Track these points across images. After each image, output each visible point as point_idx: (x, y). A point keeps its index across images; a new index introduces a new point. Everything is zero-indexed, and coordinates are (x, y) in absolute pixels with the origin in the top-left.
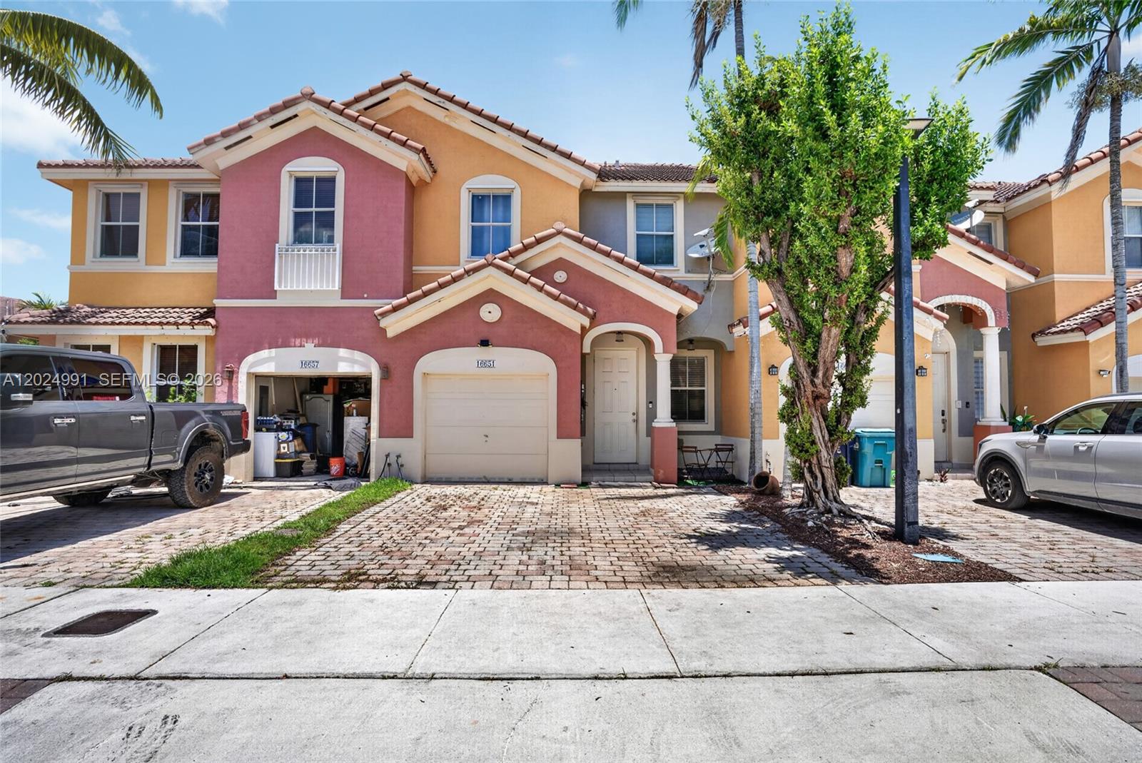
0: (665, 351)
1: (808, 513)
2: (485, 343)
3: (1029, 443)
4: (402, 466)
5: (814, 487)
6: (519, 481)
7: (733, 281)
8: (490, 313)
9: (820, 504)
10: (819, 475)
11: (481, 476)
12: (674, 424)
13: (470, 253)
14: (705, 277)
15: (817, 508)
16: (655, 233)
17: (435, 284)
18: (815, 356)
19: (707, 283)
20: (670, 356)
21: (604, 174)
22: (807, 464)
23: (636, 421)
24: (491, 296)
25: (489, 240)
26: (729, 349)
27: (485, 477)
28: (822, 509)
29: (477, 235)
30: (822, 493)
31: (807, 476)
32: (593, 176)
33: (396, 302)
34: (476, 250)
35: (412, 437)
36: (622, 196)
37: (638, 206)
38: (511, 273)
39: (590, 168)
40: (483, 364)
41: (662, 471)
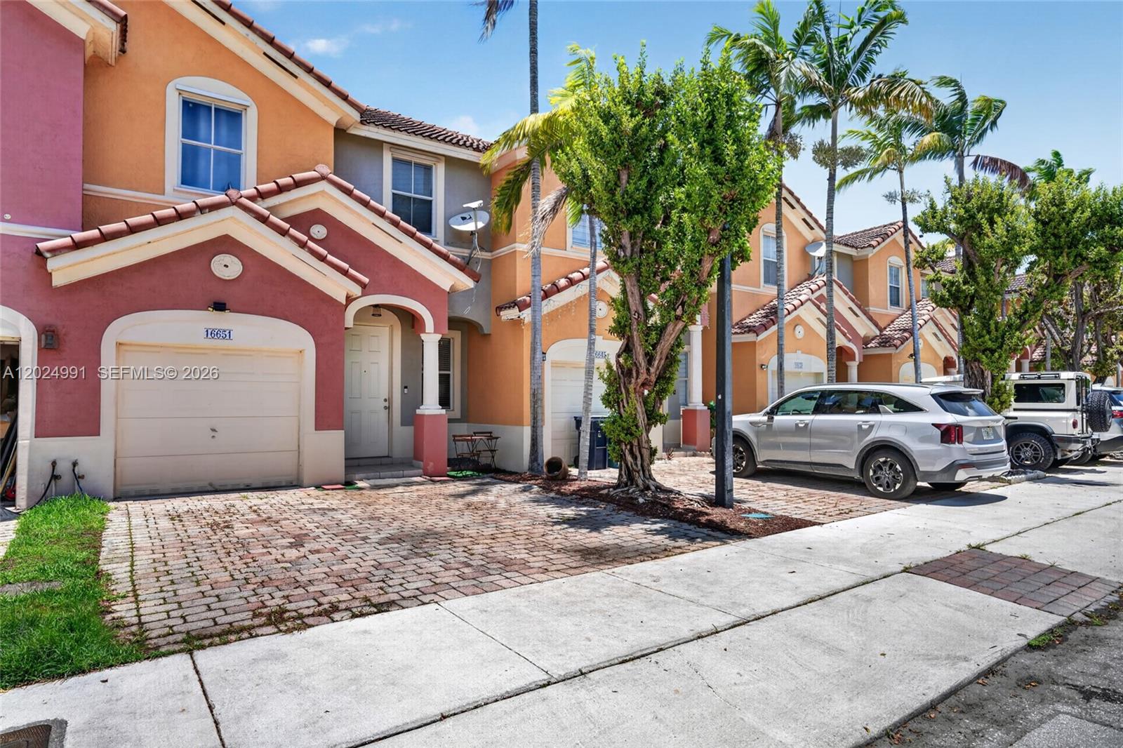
0: (436, 331)
1: (631, 491)
2: (220, 307)
3: (760, 422)
4: (82, 477)
5: (635, 467)
6: (261, 486)
7: (491, 260)
8: (227, 267)
9: (640, 482)
10: (639, 459)
11: (206, 483)
12: (444, 411)
13: (180, 182)
14: (466, 252)
15: (637, 486)
16: (412, 195)
17: (148, 218)
18: (654, 346)
19: (467, 259)
20: (439, 337)
21: (369, 117)
22: (628, 447)
23: (388, 408)
24: (226, 244)
25: (210, 169)
26: (486, 332)
27: (211, 485)
28: (642, 487)
29: (190, 158)
30: (641, 473)
31: (629, 458)
32: (356, 116)
33: (79, 236)
34: (189, 178)
35: (99, 435)
36: (378, 145)
37: (395, 160)
38: (263, 220)
39: (353, 105)
40: (212, 334)
41: (431, 464)
